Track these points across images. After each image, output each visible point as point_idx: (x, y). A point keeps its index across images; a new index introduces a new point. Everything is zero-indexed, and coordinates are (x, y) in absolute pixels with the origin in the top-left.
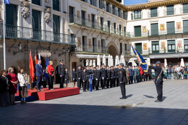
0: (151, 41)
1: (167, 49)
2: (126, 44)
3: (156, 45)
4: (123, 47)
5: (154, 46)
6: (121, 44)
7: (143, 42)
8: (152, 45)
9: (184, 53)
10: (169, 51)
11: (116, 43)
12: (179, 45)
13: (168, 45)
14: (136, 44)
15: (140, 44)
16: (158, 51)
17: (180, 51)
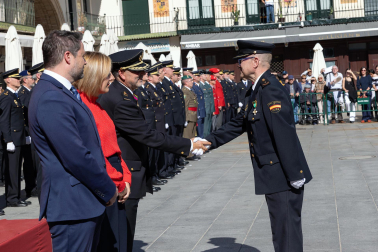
1: (243, 13)
4: (79, 7)
5: (193, 4)
9: (309, 25)
10: (250, 19)
16: (212, 21)
17: (289, 19)
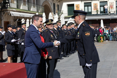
0: (83, 2)
1: (99, 11)
2: (58, 5)
3: (88, 6)
4: (56, 8)
5: (86, 8)
6: (54, 4)
7: (75, 3)
8: (85, 6)
11: (50, 3)
12: (112, 7)
13: (100, 6)
14: (69, 5)
15: (73, 5)
16: (91, 13)
17: (111, 13)
